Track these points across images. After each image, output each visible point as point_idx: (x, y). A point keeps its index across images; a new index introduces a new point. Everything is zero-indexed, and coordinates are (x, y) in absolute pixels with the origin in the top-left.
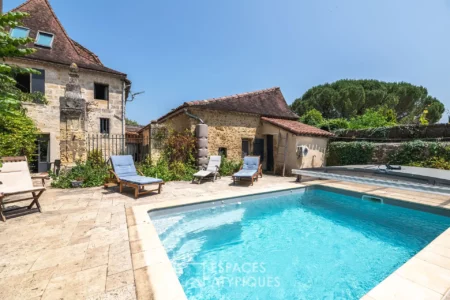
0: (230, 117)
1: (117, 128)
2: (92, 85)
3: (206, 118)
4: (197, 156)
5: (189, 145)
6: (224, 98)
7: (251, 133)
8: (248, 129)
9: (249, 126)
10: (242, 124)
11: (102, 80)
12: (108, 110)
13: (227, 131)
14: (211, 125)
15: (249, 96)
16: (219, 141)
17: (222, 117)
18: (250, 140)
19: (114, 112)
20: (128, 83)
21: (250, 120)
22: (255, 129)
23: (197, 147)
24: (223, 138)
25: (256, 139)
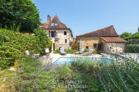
0: (89, 38)
1: (68, 41)
2: (64, 32)
3: (82, 39)
4: (79, 49)
5: (77, 46)
6: (89, 32)
7: (97, 42)
8: (96, 41)
9: (96, 40)
10: (93, 40)
11: (65, 31)
12: (66, 37)
13: (88, 42)
14: (84, 40)
15: (98, 31)
16: (86, 44)
17: (86, 38)
18: (97, 44)
19: (68, 38)
20: (70, 30)
21: (96, 38)
22: (98, 41)
23: (79, 46)
24: (87, 44)
25: (98, 44)
